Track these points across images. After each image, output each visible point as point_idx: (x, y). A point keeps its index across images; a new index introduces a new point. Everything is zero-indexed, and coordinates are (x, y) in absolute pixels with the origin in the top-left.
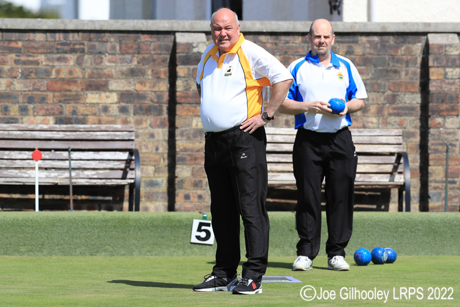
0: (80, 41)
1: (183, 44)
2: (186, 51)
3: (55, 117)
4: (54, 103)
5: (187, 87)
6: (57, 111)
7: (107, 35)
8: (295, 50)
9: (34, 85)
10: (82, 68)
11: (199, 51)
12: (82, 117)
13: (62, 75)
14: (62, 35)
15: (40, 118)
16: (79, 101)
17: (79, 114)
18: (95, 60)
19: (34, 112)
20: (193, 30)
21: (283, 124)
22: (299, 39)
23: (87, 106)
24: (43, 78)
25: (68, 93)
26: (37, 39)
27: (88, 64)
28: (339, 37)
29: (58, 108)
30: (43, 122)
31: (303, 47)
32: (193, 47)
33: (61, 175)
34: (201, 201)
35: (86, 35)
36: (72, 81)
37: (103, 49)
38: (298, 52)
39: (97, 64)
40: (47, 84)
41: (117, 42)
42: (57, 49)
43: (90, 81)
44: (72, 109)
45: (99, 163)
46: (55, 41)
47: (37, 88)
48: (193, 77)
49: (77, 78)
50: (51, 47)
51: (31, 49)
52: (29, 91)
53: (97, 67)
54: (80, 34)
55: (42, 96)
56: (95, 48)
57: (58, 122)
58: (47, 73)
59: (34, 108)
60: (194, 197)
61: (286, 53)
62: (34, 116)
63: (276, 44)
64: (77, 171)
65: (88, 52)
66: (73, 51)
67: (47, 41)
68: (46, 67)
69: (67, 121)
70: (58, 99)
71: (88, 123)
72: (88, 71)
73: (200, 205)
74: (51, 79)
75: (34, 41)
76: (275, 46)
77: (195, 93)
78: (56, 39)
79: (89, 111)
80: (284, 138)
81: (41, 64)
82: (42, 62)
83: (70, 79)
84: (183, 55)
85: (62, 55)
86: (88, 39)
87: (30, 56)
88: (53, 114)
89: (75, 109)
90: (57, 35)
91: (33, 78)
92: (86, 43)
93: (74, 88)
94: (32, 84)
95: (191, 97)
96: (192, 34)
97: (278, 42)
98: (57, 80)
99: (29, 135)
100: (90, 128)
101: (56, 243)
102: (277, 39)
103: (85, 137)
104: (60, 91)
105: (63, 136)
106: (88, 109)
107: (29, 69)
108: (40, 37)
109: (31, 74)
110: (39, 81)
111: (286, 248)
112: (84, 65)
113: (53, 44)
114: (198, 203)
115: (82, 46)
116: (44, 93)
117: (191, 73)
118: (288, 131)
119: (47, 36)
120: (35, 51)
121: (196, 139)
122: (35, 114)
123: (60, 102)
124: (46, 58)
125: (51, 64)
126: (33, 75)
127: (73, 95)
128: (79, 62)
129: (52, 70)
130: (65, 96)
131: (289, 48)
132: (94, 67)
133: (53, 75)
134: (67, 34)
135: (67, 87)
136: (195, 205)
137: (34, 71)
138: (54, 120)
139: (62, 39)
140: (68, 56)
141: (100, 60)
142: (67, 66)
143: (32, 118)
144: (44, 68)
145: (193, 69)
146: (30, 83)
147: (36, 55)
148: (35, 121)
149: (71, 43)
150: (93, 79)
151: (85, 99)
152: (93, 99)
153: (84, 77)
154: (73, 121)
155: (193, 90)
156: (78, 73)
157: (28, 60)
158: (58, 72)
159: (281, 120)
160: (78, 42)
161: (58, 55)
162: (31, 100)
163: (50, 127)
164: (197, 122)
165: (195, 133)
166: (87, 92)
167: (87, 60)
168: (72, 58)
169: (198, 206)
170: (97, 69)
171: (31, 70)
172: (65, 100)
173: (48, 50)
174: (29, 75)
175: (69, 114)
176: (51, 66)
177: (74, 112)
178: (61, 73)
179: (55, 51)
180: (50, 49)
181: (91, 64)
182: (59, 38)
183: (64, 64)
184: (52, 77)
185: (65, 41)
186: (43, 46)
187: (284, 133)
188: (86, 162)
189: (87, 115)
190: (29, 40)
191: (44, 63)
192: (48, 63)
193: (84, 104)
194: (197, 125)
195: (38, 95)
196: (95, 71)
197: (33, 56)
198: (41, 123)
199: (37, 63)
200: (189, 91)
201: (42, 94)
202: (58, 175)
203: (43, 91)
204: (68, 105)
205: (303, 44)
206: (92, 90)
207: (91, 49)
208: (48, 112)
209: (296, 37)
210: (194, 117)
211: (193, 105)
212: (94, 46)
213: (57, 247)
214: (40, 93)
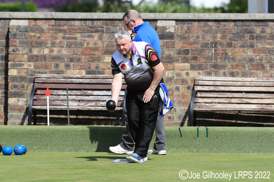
0: (101, 25)
1: (160, 27)
2: (162, 31)
3: (86, 70)
4: (85, 62)
5: (162, 53)
6: (87, 67)
7: (117, 22)
8: (230, 31)
9: (73, 51)
10: (102, 42)
11: (170, 31)
12: (102, 70)
13: (90, 46)
14: (90, 22)
15: (77, 71)
16: (100, 61)
17: (100, 68)
18: (110, 36)
19: (73, 68)
20: (168, 19)
21: (222, 75)
22: (232, 24)
23: (105, 64)
24: (79, 47)
25: (94, 56)
26: (76, 25)
27: (106, 39)
28: (257, 22)
29: (87, 65)
30: (79, 73)
31: (235, 28)
32: (167, 29)
33: (86, 104)
34: (170, 120)
35: (104, 22)
36: (96, 49)
37: (115, 30)
38: (232, 32)
39: (111, 39)
40: (81, 51)
41: (123, 26)
42: (87, 30)
43: (107, 49)
44: (96, 65)
45: (109, 97)
46: (86, 26)
47: (76, 53)
48: (166, 47)
49: (99, 47)
50: (84, 29)
51: (72, 30)
52: (71, 55)
53: (111, 41)
54: (101, 21)
55: (78, 58)
56: (110, 30)
57: (88, 73)
58: (82, 44)
59: (73, 65)
60: (166, 118)
61: (224, 32)
62: (74, 69)
63: (218, 27)
64: (96, 102)
65: (106, 32)
66: (97, 31)
67: (81, 25)
68: (81, 41)
69: (93, 73)
70: (88, 60)
71: (106, 74)
72: (106, 43)
73: (170, 123)
74: (84, 48)
75: (74, 25)
76: (217, 28)
77: (167, 56)
78: (87, 24)
79: (106, 67)
80: (221, 83)
81: (78, 39)
82: (79, 38)
83: (95, 48)
84: (160, 33)
85: (90, 34)
86: (105, 25)
87: (72, 34)
88: (85, 69)
89: (98, 66)
90: (88, 22)
91: (73, 47)
92: (104, 26)
93: (97, 53)
94: (72, 51)
95: (165, 59)
96: (167, 21)
97: (219, 26)
98: (87, 49)
99: (69, 81)
100: (105, 77)
101: (55, 144)
102: (219, 24)
103: (102, 82)
104: (89, 55)
105: (89, 81)
106: (105, 66)
107: (71, 42)
108: (77, 23)
109: (72, 45)
110: (76, 49)
111: (191, 148)
112: (103, 39)
113: (85, 27)
114: (168, 121)
115: (102, 28)
116: (80, 56)
117: (165, 44)
118: (224, 79)
119: (81, 22)
120: (75, 31)
121: (168, 83)
122: (74, 68)
123: (89, 61)
124: (81, 35)
125: (84, 39)
126: (73, 46)
127: (96, 57)
128: (100, 38)
129: (84, 42)
130: (92, 58)
131: (226, 29)
132: (109, 41)
133: (85, 46)
134: (93, 21)
135: (93, 52)
136: (167, 123)
137: (74, 43)
138: (85, 72)
139: (90, 24)
140: (94, 34)
141: (113, 37)
142: (93, 40)
143: (72, 71)
144: (80, 41)
145: (166, 42)
146: (71, 50)
147: (75, 33)
148: (74, 73)
149: (95, 27)
150: (109, 48)
151: (104, 59)
152: (108, 59)
153: (103, 47)
154: (96, 73)
155: (166, 54)
156: (100, 44)
157: (71, 37)
158: (88, 44)
159: (221, 72)
160: (100, 26)
161: (88, 34)
162: (72, 60)
163: (82, 76)
164: (168, 73)
165: (167, 80)
166: (105, 56)
167: (105, 37)
168: (96, 35)
169: (169, 123)
170: (111, 42)
171: (72, 43)
172: (92, 60)
173: (82, 31)
174: (71, 46)
175: (94, 69)
176: (84, 40)
177: (97, 68)
178: (90, 44)
179: (86, 31)
180: (83, 30)
181: (107, 39)
182: (89, 24)
183: (91, 39)
184: (84, 47)
185: (92, 26)
186: (79, 29)
187: (221, 80)
188: (102, 96)
189: (105, 69)
190: (71, 25)
191: (80, 39)
192: (82, 38)
193: (103, 62)
194: (168, 75)
195: (76, 57)
196: (110, 43)
197: (74, 35)
198: (77, 74)
199: (76, 38)
200: (164, 55)
201: (78, 57)
202: (85, 104)
203: (79, 55)
204: (93, 63)
205: (234, 27)
206: (108, 54)
207: (107, 30)
208: (82, 67)
209: (230, 23)
210: (166, 70)
211: (166, 63)
212: (109, 29)
213: (55, 147)
214: (77, 56)
